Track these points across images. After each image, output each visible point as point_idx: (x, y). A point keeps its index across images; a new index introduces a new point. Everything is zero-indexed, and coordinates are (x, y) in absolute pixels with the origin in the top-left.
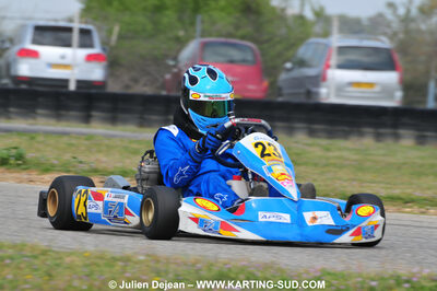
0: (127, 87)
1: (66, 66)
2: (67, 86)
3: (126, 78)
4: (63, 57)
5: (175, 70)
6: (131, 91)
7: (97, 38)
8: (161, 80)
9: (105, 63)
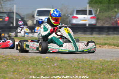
0: (102, 25)
1: (85, 20)
2: (86, 26)
4: (84, 18)
7: (93, 12)
8: (111, 23)
9: (95, 19)
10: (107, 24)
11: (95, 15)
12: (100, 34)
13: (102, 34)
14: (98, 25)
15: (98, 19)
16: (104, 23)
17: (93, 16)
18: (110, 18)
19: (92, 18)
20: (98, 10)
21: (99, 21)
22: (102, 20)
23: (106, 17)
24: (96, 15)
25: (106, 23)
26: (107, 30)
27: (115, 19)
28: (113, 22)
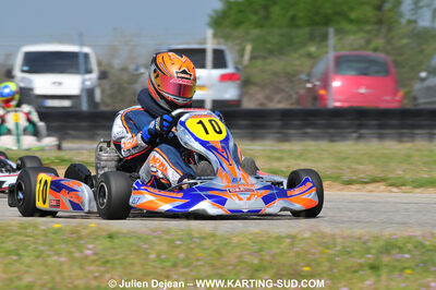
1: (201, 88)
3: (260, 96)
5: (309, 86)
6: (265, 107)
7: (230, 58)
8: (295, 96)
9: (238, 82)
10: (279, 102)
11: (237, 68)
12: (253, 137)
13: (262, 137)
14: (248, 104)
15: (246, 84)
16: (269, 98)
17: (229, 70)
18: (291, 77)
19: (224, 78)
20: (249, 48)
21: (253, 90)
22: (263, 87)
23: (275, 74)
24: (240, 67)
25: (277, 97)
26: (279, 123)
27: (308, 81)
28: (302, 92)
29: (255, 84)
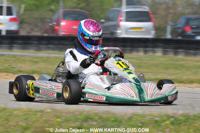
0: (29, 32)
3: (28, 29)
5: (50, 24)
6: (30, 34)
12: (24, 48)
17: (14, 16)
19: (11, 20)
21: (25, 26)
27: (50, 22)
28: (47, 27)
29: (26, 23)
